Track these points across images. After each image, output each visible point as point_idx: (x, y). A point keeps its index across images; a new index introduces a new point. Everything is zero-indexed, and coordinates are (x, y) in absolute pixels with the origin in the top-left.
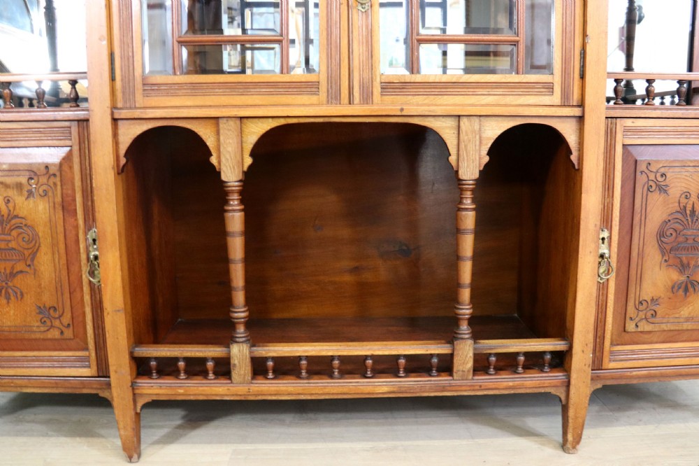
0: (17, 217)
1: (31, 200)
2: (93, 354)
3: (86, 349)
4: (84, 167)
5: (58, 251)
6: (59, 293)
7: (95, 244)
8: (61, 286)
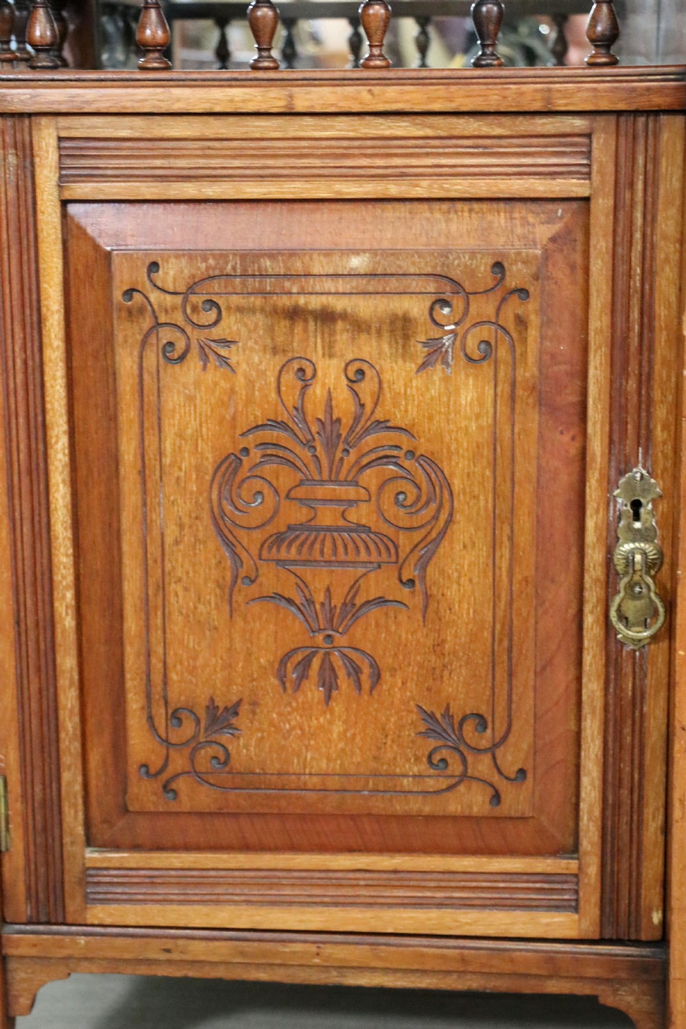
0: (383, 425)
1: (438, 371)
2: (593, 870)
3: (574, 850)
4: (622, 269)
5: (511, 539)
6: (501, 673)
7: (637, 517)
8: (510, 650)
